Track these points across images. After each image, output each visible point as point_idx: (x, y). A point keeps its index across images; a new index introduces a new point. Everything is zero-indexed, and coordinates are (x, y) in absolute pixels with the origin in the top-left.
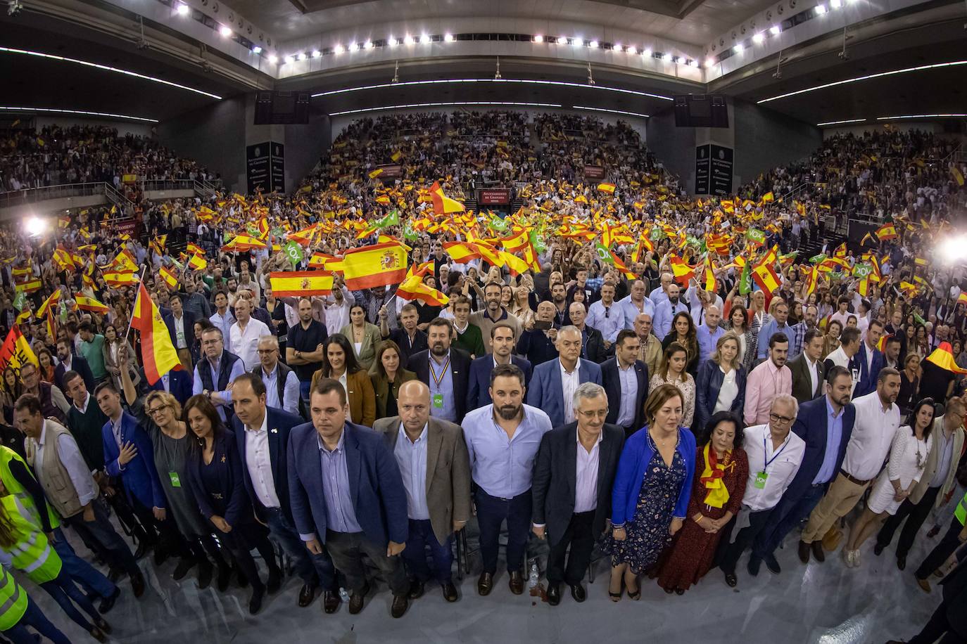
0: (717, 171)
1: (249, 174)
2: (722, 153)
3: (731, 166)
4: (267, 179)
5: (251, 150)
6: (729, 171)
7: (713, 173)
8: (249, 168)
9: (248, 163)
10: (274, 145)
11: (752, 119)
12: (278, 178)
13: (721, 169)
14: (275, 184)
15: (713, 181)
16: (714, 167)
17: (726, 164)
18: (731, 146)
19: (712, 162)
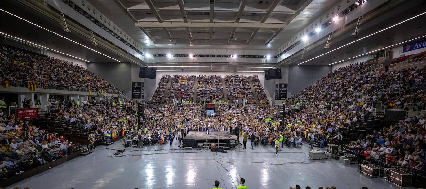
0: (281, 92)
1: (133, 91)
2: (283, 86)
3: (287, 89)
4: (140, 94)
5: (134, 84)
6: (286, 91)
7: (280, 93)
8: (133, 89)
9: (133, 88)
10: (142, 83)
11: (296, 70)
12: (143, 94)
13: (283, 91)
14: (142, 96)
15: (280, 95)
16: (280, 91)
17: (285, 89)
18: (287, 82)
19: (279, 89)
